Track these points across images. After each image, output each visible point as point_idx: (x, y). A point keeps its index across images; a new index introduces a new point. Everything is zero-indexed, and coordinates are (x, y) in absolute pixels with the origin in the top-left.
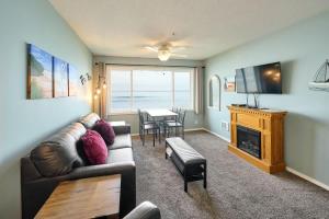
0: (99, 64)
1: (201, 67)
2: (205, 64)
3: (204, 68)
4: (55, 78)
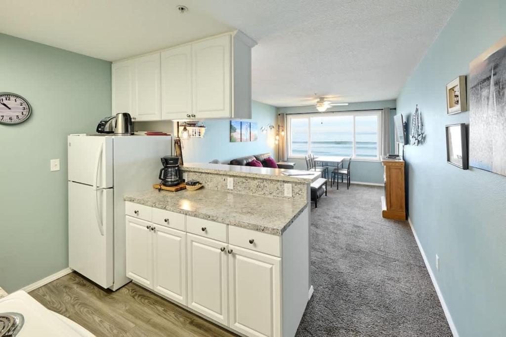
0: (281, 114)
1: (389, 110)
2: (396, 105)
3: (395, 109)
4: (242, 132)
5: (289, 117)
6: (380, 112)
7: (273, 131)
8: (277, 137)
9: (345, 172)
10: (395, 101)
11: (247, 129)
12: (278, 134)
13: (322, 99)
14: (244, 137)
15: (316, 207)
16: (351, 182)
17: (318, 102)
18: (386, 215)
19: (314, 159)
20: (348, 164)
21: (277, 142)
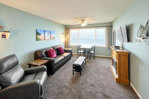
0: (67, 28)
1: (110, 26)
2: (112, 24)
3: (112, 26)
4: (45, 36)
5: (70, 29)
6: (106, 27)
7: (64, 35)
8: (65, 38)
9: (93, 52)
10: (111, 23)
11: (48, 34)
12: (65, 36)
13: (83, 21)
14: (46, 38)
15: (80, 75)
16: (95, 55)
17: (82, 22)
18: (118, 81)
19: (80, 46)
20: (94, 48)
21: (65, 40)
